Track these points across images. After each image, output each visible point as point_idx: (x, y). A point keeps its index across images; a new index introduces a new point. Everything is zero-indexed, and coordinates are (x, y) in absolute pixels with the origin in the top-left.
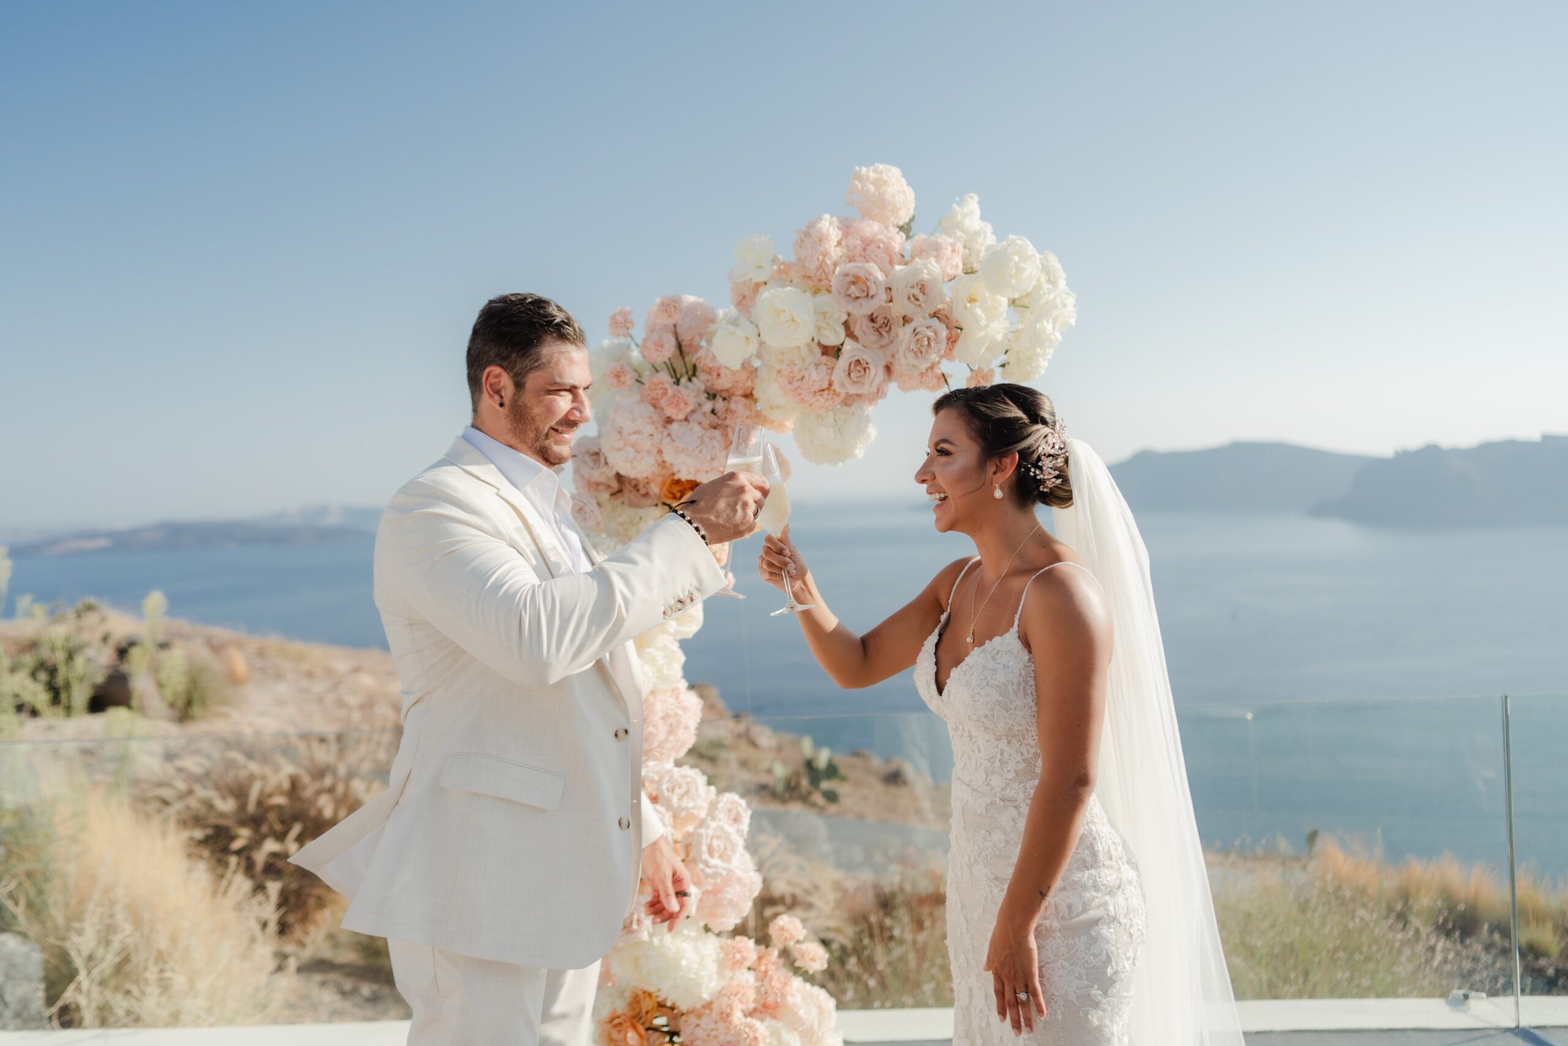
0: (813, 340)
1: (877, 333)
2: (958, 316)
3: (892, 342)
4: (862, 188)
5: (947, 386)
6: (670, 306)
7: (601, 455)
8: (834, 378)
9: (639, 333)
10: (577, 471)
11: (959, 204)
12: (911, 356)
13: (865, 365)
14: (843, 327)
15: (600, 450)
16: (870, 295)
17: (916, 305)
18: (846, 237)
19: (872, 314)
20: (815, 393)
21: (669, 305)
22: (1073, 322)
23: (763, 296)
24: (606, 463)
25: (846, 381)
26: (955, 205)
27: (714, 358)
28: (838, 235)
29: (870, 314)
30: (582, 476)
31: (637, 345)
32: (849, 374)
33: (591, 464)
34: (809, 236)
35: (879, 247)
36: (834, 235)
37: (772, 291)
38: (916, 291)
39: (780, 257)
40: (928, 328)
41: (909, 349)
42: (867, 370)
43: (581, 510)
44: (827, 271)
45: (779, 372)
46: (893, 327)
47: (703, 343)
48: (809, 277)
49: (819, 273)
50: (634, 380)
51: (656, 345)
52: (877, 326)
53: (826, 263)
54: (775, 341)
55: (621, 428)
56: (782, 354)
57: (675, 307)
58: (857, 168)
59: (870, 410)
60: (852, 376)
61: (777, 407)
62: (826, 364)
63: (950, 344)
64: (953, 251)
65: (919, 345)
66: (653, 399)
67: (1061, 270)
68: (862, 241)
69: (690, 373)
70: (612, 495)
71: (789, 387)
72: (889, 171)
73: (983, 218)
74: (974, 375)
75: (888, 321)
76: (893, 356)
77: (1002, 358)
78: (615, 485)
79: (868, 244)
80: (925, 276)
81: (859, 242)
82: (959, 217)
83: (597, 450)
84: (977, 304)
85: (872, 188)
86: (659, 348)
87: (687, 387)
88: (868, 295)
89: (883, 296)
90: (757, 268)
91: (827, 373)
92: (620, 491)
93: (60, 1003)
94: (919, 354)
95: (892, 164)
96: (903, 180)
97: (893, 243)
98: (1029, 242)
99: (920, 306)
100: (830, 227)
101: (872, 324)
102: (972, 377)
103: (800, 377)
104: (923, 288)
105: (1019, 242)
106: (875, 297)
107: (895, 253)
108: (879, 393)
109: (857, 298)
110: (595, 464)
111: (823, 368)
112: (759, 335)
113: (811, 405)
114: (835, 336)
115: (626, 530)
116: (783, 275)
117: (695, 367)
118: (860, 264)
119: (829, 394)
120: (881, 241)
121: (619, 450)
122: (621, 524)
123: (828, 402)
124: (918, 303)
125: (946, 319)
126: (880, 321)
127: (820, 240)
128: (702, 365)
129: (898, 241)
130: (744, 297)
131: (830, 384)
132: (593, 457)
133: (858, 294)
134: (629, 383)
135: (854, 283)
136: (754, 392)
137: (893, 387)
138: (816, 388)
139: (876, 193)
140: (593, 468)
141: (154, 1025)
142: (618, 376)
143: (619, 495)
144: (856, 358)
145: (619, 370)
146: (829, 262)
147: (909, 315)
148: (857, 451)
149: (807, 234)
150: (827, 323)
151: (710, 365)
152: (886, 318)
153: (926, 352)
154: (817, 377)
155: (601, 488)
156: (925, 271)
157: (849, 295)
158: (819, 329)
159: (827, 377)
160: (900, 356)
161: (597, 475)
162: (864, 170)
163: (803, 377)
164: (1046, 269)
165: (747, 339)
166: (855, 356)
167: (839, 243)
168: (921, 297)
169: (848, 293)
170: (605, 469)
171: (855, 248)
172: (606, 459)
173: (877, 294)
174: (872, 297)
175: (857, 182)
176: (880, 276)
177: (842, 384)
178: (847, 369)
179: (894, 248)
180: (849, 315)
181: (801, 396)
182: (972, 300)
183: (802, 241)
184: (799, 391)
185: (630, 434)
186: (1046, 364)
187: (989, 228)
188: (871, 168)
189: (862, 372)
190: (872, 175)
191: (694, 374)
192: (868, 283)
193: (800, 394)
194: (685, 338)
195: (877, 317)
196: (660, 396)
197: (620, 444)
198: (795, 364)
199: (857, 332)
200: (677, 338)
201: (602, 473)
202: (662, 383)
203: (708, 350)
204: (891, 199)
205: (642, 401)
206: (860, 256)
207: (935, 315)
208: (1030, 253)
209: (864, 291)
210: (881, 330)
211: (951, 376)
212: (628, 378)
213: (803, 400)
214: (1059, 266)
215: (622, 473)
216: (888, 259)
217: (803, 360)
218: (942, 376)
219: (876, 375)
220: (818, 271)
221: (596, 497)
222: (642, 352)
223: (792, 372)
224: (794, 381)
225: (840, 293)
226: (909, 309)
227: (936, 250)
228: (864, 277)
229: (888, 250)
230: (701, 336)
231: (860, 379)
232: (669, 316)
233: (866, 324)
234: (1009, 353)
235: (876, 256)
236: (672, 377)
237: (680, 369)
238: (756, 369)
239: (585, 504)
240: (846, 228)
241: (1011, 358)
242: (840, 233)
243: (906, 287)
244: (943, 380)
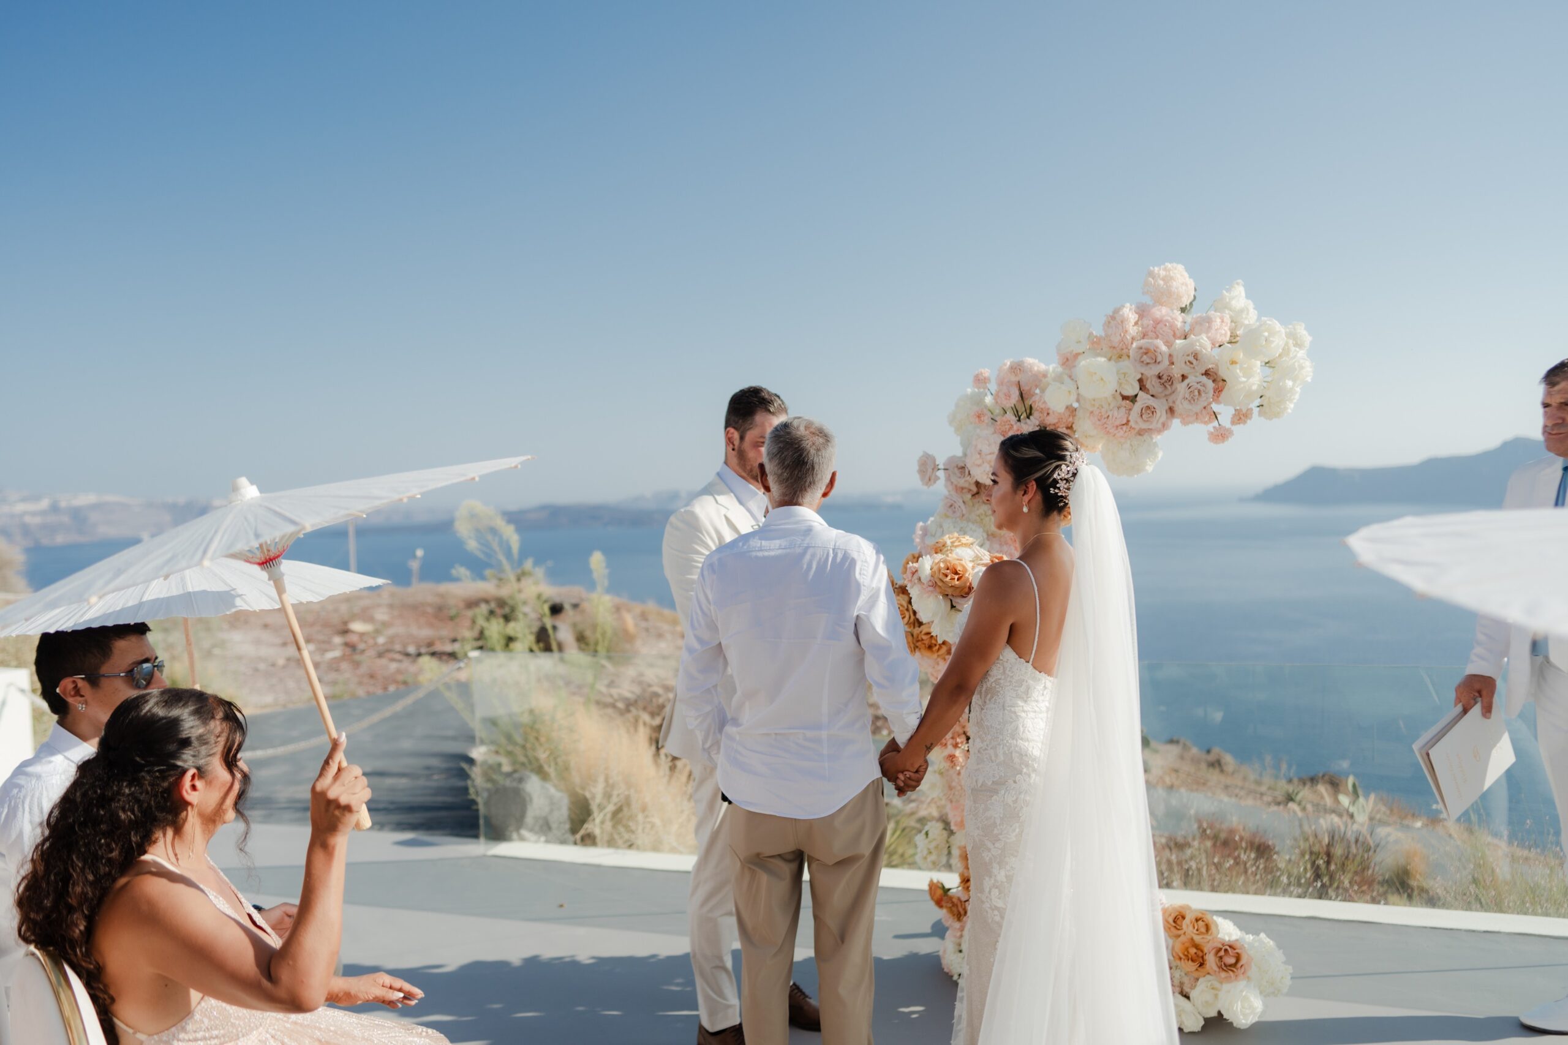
0: (1116, 391)
1: (1162, 386)
2: (1223, 373)
3: (1173, 392)
4: (1155, 283)
5: (1216, 421)
6: (1017, 368)
7: (966, 469)
8: (1130, 418)
9: (993, 386)
10: (948, 479)
11: (1228, 290)
12: (1186, 403)
13: (1153, 410)
14: (1138, 383)
15: (965, 465)
16: (1158, 361)
17: (1191, 367)
18: (1142, 319)
19: (1159, 373)
20: (1117, 427)
21: (1015, 368)
22: (1309, 379)
23: (1081, 364)
24: (969, 474)
25: (1139, 420)
26: (1224, 292)
27: (1045, 402)
28: (1135, 318)
29: (1157, 374)
30: (952, 483)
31: (992, 394)
32: (1141, 416)
33: (959, 475)
34: (1114, 319)
35: (1166, 325)
36: (1132, 317)
37: (1088, 360)
38: (1191, 358)
39: (1094, 332)
40: (1198, 383)
41: (1184, 398)
42: (1154, 413)
43: (951, 506)
44: (1126, 343)
45: (1092, 412)
46: (1174, 382)
47: (1037, 391)
48: (1114, 347)
49: (1121, 345)
50: (990, 419)
51: (1006, 395)
52: (1162, 381)
53: (1127, 338)
54: (1088, 392)
55: (981, 451)
56: (1094, 400)
57: (1020, 369)
58: (1151, 268)
59: (1158, 438)
60: (1143, 416)
61: (1090, 436)
62: (1125, 407)
63: (1217, 393)
64: (1223, 321)
65: (1192, 395)
66: (1003, 431)
67: (1307, 335)
68: (1153, 321)
69: (1028, 411)
70: (973, 495)
71: (1098, 423)
72: (1176, 269)
73: (1247, 297)
74: (1237, 413)
75: (1171, 378)
76: (1174, 402)
77: (1258, 402)
78: (975, 489)
79: (1157, 322)
80: (1197, 347)
81: (1151, 322)
82: (1228, 300)
83: (963, 465)
84: (1238, 366)
85: (1161, 283)
86: (1008, 398)
87: (1026, 423)
88: (1156, 361)
89: (1166, 362)
90: (1077, 343)
91: (1126, 413)
92: (978, 493)
93: (582, 832)
94: (1192, 402)
95: (1178, 262)
96: (1186, 275)
97: (1176, 322)
98: (1277, 322)
99: (1194, 368)
100: (1129, 314)
101: (1159, 380)
102: (1235, 414)
103: (1106, 416)
104: (1196, 357)
105: (1268, 322)
106: (1160, 364)
107: (1178, 329)
108: (1164, 426)
109: (1148, 364)
110: (962, 475)
111: (1123, 410)
112: (1078, 388)
113: (1114, 435)
114: (1132, 389)
115: (982, 520)
116: (1096, 345)
117: (1031, 407)
118: (1150, 341)
119: (1127, 428)
120: (1167, 321)
121: (979, 466)
122: (979, 516)
123: (1127, 434)
124: (1192, 366)
125: (1214, 375)
126: (1165, 378)
127: (1122, 322)
128: (1036, 406)
129: (1179, 319)
130: (1067, 359)
131: (1128, 421)
132: (961, 470)
133: (1148, 361)
134: (986, 421)
135: (1146, 353)
136: (1074, 426)
137: (1176, 422)
138: (1118, 423)
139: (1165, 286)
140: (960, 478)
141: (645, 850)
142: (979, 417)
143: (977, 496)
144: (1147, 405)
145: (980, 412)
146: (1128, 338)
147: (1185, 374)
148: (1148, 468)
149: (1113, 318)
150: (1126, 380)
151: (1043, 406)
152: (1169, 376)
153: (1197, 399)
154: (1120, 416)
155: (965, 491)
156: (1198, 344)
157: (1143, 362)
158: (1120, 384)
159: (1126, 416)
160: (1178, 402)
161: (962, 482)
162: (1156, 269)
163: (1109, 416)
164: (1292, 335)
165: (1069, 392)
166: (1145, 403)
167: (1136, 323)
168: (1194, 362)
169: (1142, 360)
170: (968, 478)
171: (1148, 326)
172: (969, 472)
173: (1162, 361)
174: (1159, 363)
175: (1151, 279)
176: (1164, 348)
177: (1136, 422)
178: (1140, 413)
179: (1177, 325)
180: (1142, 374)
181: (1107, 429)
182: (1233, 362)
183: (1109, 322)
184: (1105, 426)
185: (986, 455)
186: (1292, 406)
187: (1251, 305)
188: (1162, 267)
189: (1151, 414)
190: (1163, 273)
191: (1031, 414)
192: (1156, 354)
193: (1106, 428)
194: (1025, 388)
195: (1163, 375)
196: (1007, 429)
197: (979, 462)
198: (1102, 407)
199: (1148, 386)
200: (1020, 389)
201: (966, 481)
202: (1010, 421)
203: (1041, 396)
204: (1176, 291)
205: (995, 432)
206: (1152, 331)
207: (1207, 373)
208: (1278, 329)
209: (1153, 359)
210: (1165, 384)
211: (1220, 414)
212: (986, 417)
213: (1108, 432)
214: (1305, 332)
215: (981, 481)
216: (1172, 333)
217: (1109, 404)
218: (1213, 414)
219: (1161, 416)
220: (1120, 343)
221: (962, 498)
222: (995, 399)
223: (1100, 413)
224: (1102, 420)
225: (1136, 360)
226: (1186, 370)
227: (1208, 322)
228: (1152, 350)
229: (1172, 327)
230: (1037, 386)
231: (1149, 419)
232: (1016, 375)
233: (1155, 381)
234: (1263, 398)
235: (1163, 331)
236: (1016, 417)
237: (1021, 409)
238: (1076, 410)
239: (955, 502)
240: (1142, 312)
241: (1264, 401)
242: (1137, 316)
243: (1183, 355)
244: (1214, 416)
